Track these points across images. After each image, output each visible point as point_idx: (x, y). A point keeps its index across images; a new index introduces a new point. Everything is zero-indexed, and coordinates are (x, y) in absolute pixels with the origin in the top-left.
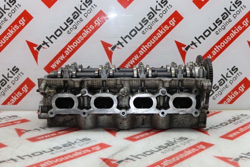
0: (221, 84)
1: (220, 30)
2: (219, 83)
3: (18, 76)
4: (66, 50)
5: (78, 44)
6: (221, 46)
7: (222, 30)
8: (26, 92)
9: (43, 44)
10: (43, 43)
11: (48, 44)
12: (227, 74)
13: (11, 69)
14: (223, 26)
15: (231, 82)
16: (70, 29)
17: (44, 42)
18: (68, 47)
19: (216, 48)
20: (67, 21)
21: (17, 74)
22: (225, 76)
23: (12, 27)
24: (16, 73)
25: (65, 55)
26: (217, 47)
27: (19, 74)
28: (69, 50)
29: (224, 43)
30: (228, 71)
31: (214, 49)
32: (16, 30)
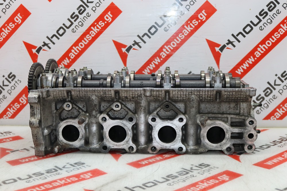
0: (267, 94)
1: (265, 24)
2: (264, 93)
3: (15, 84)
4: (71, 52)
5: (85, 44)
6: (267, 45)
7: (267, 25)
8: (24, 104)
9: (43, 46)
10: (43, 44)
11: (49, 45)
12: (275, 81)
13: (6, 76)
14: (269, 19)
15: (281, 91)
16: (75, 27)
17: (44, 42)
18: (73, 49)
19: (260, 47)
20: (71, 17)
21: (13, 82)
22: (273, 84)
23: (6, 25)
24: (12, 80)
25: (69, 58)
26: (262, 47)
27: (16, 82)
28: (75, 53)
29: (271, 41)
30: (276, 78)
31: (257, 50)
32: (11, 29)
